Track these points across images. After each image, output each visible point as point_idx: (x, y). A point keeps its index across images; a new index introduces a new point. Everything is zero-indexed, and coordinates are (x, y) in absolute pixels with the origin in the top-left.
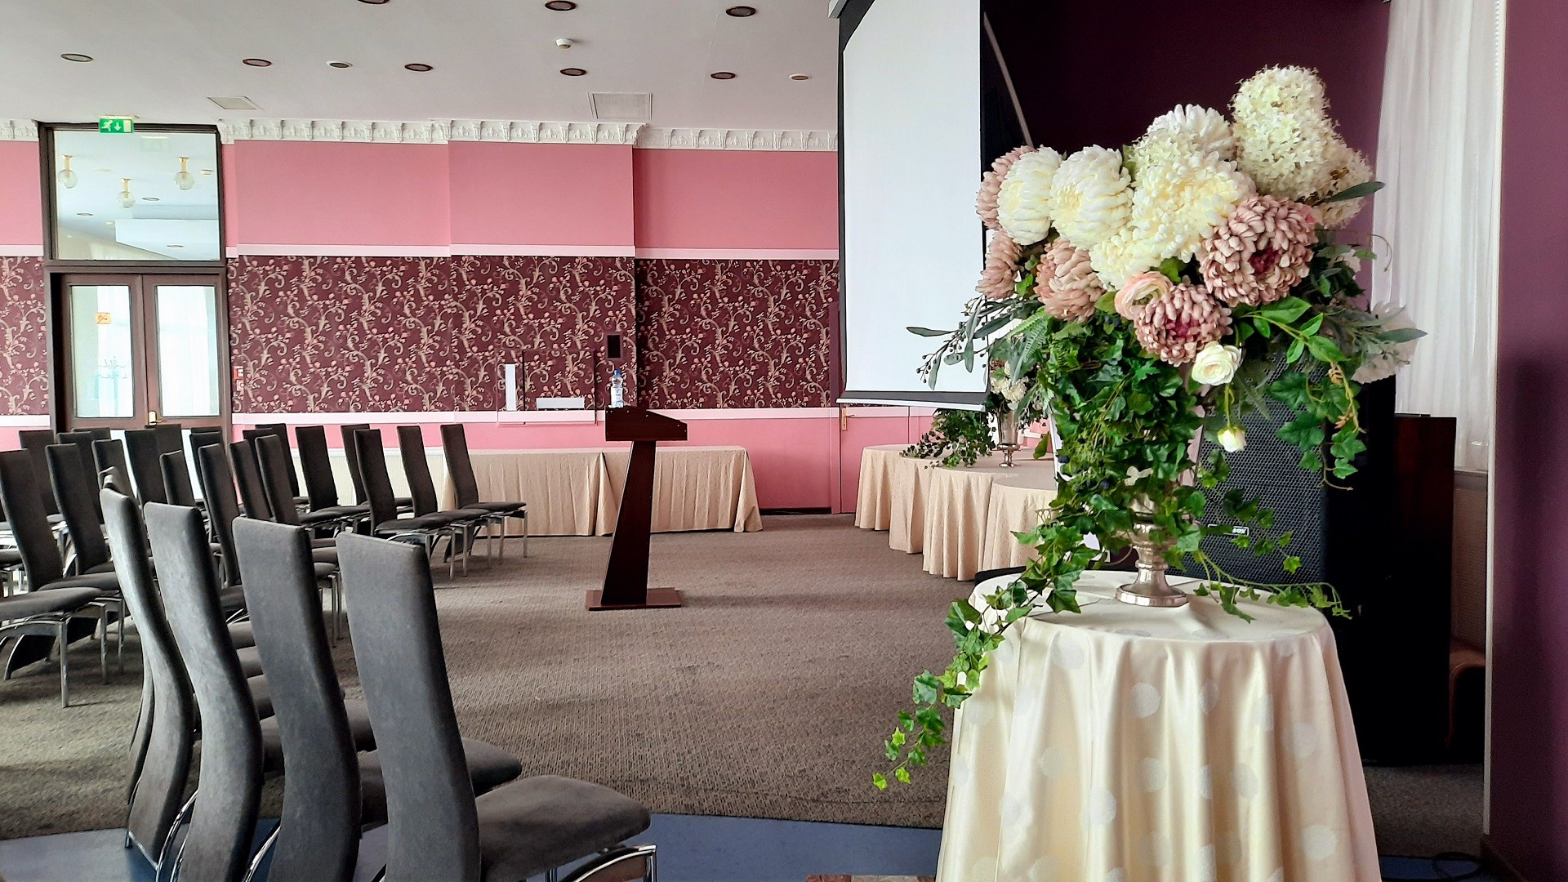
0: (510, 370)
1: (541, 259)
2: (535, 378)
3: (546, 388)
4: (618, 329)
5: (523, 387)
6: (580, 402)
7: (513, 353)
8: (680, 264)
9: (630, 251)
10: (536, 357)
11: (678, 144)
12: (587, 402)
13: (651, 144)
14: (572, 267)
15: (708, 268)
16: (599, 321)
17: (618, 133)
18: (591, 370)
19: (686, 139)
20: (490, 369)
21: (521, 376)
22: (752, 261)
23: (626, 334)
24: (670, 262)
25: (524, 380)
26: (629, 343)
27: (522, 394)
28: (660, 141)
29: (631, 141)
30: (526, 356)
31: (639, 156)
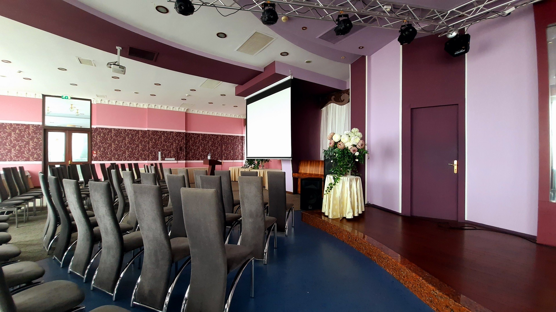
0: (160, 153)
1: (166, 131)
2: (165, 154)
3: (167, 156)
4: (182, 145)
5: (162, 156)
6: (174, 159)
7: (160, 150)
8: (193, 134)
9: (184, 131)
10: (165, 150)
11: (193, 112)
12: (175, 159)
13: (188, 112)
14: (173, 133)
15: (198, 135)
16: (178, 144)
17: (183, 110)
18: (176, 153)
19: (195, 112)
20: (155, 153)
21: (162, 154)
22: (206, 134)
23: (183, 146)
24: (191, 133)
25: (162, 155)
26: (184, 148)
27: (162, 157)
28: (190, 112)
29: (185, 111)
30: (163, 150)
31: (186, 114)
